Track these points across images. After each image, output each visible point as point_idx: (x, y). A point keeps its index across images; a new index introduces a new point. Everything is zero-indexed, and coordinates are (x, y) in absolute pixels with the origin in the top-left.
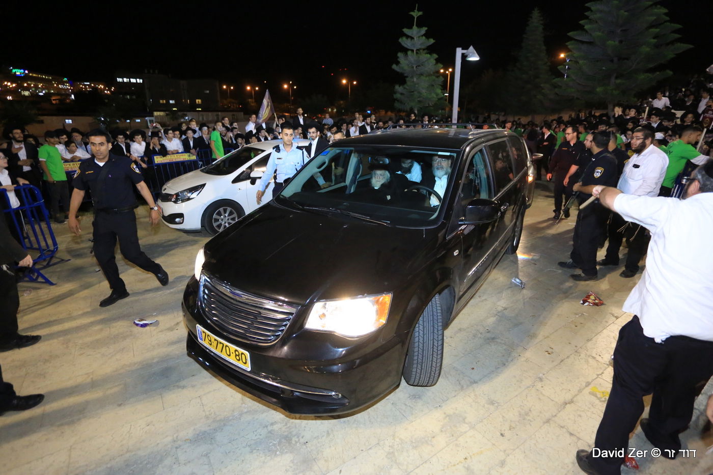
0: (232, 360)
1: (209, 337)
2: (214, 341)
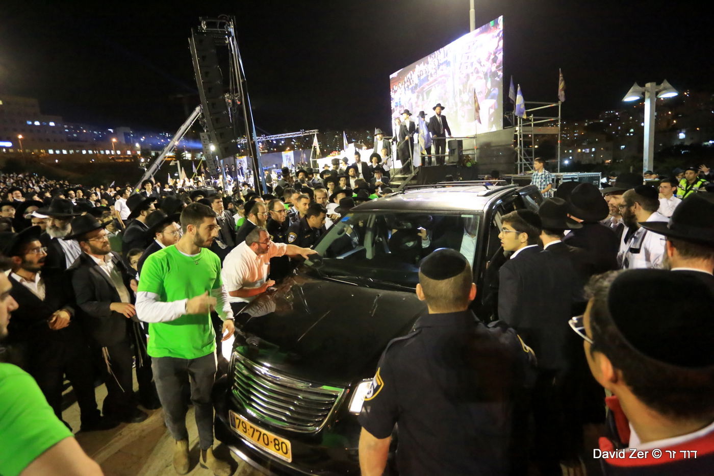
0: (271, 449)
1: (244, 424)
2: (250, 429)
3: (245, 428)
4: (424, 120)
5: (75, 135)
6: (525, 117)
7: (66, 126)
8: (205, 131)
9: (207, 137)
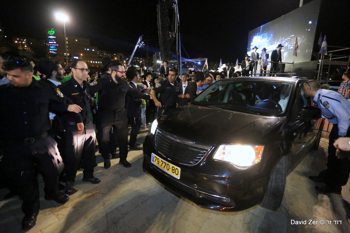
0: (170, 172)
1: (158, 160)
2: (161, 162)
3: (159, 162)
4: (265, 53)
5: (101, 56)
6: (326, 54)
7: (98, 52)
8: (156, 54)
9: (156, 57)
